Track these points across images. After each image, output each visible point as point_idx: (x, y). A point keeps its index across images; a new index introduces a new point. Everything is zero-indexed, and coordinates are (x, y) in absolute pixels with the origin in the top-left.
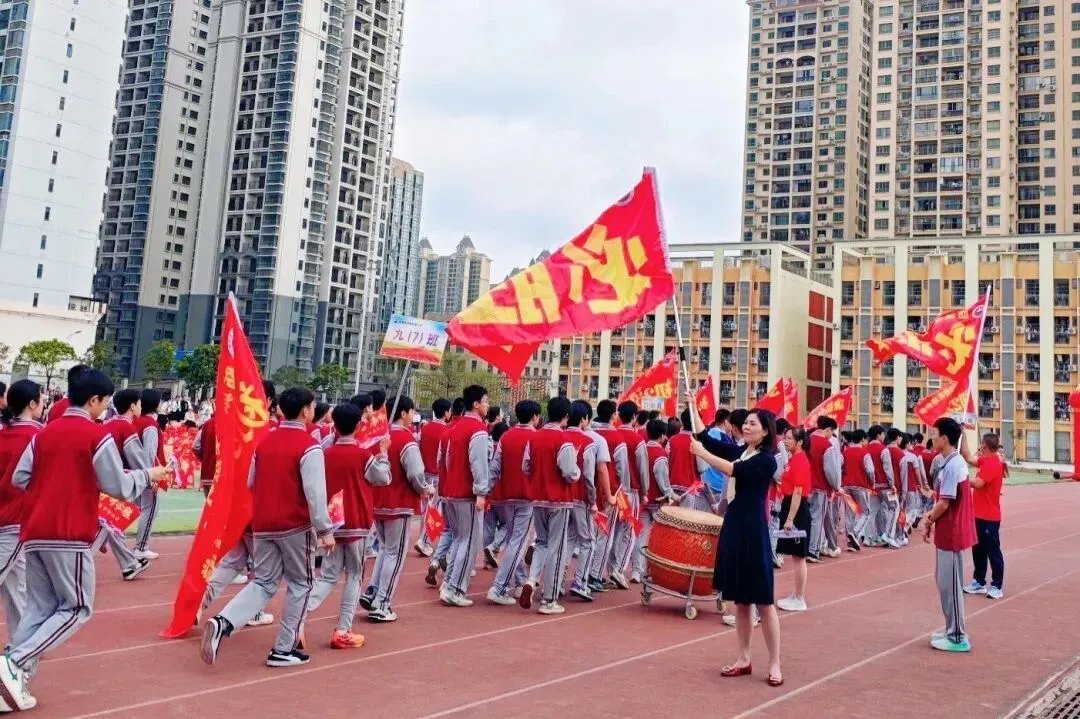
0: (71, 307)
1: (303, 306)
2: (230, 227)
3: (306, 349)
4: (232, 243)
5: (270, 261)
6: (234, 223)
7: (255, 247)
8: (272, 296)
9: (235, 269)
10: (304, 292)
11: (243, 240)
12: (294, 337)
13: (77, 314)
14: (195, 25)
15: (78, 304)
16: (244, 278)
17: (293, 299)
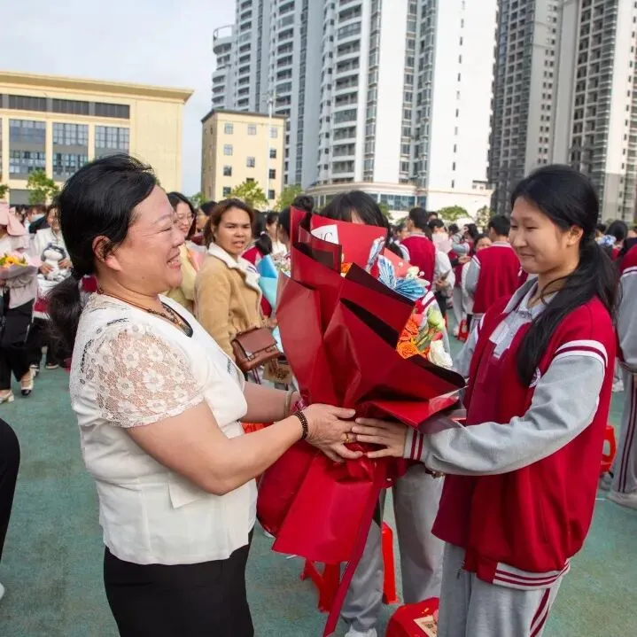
0: (474, 187)
1: (627, 180)
2: (575, 131)
3: (629, 209)
4: (577, 141)
5: (602, 150)
6: (578, 128)
7: (592, 142)
8: (604, 173)
9: (579, 158)
10: (627, 170)
11: (584, 139)
12: (621, 201)
13: (478, 191)
14: (549, 13)
15: (479, 185)
16: (585, 163)
17: (619, 175)
